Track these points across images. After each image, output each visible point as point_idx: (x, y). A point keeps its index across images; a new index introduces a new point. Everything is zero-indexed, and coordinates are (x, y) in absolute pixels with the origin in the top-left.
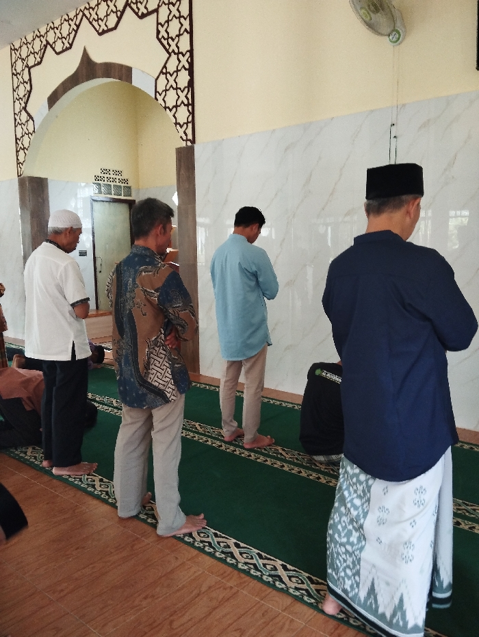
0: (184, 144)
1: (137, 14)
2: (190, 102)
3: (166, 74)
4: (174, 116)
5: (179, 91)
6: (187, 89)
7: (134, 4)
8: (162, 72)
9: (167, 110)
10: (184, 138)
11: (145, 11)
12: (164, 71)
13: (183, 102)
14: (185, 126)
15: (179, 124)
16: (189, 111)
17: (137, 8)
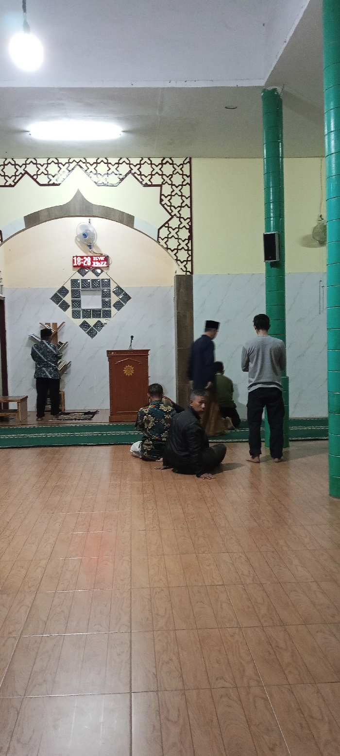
0: (184, 273)
1: (141, 183)
2: (190, 249)
3: (168, 227)
4: (175, 254)
5: (180, 241)
6: (187, 241)
7: (138, 175)
8: (164, 225)
9: (169, 251)
10: (185, 270)
12: (167, 225)
13: (183, 248)
14: (185, 263)
15: (179, 260)
16: (188, 253)
17: (142, 179)
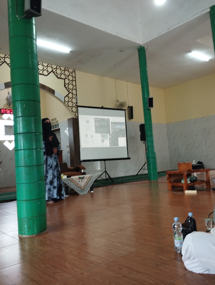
1: (57, 76)
3: (68, 97)
4: (71, 109)
5: (73, 103)
7: (56, 73)
8: (66, 96)
9: (69, 107)
10: (75, 116)
11: (60, 77)
13: (74, 106)
15: (73, 111)
16: (76, 109)
